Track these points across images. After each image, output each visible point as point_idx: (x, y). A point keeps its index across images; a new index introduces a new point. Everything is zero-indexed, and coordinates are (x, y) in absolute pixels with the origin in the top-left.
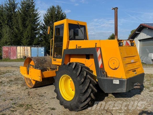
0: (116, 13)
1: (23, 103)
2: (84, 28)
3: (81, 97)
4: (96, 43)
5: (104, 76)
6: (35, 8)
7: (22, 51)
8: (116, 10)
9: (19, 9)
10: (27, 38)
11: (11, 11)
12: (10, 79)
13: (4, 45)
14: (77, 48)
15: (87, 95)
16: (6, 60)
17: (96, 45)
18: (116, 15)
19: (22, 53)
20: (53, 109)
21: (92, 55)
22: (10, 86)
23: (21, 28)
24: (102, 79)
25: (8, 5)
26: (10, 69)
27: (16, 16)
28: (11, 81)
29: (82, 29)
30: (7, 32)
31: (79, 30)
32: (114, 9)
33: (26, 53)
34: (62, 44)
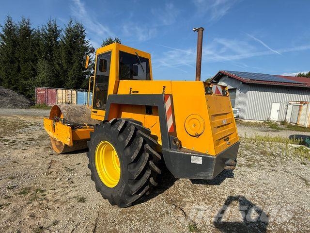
0: (200, 38)
1: (32, 185)
2: (146, 62)
3: (130, 185)
4: (164, 87)
5: (176, 148)
6: (86, 39)
7: (64, 96)
8: (200, 31)
9: (63, 39)
10: (73, 79)
11: (51, 40)
12: (31, 137)
13: (38, 86)
14: (132, 93)
15: (143, 181)
16: (40, 107)
17: (164, 89)
18: (200, 40)
19: (64, 98)
20: (82, 200)
21: (156, 107)
22: (24, 150)
23: (64, 65)
24: (171, 153)
25: (47, 32)
26: (40, 120)
27: (59, 48)
28: (32, 139)
29: (144, 64)
30: (44, 69)
31: (139, 66)
32: (198, 30)
33: (70, 99)
34: (107, 86)
